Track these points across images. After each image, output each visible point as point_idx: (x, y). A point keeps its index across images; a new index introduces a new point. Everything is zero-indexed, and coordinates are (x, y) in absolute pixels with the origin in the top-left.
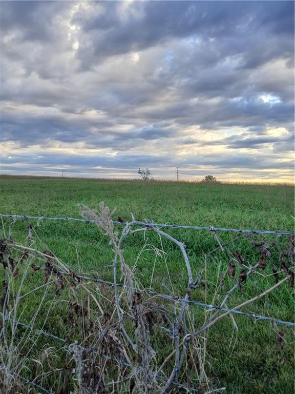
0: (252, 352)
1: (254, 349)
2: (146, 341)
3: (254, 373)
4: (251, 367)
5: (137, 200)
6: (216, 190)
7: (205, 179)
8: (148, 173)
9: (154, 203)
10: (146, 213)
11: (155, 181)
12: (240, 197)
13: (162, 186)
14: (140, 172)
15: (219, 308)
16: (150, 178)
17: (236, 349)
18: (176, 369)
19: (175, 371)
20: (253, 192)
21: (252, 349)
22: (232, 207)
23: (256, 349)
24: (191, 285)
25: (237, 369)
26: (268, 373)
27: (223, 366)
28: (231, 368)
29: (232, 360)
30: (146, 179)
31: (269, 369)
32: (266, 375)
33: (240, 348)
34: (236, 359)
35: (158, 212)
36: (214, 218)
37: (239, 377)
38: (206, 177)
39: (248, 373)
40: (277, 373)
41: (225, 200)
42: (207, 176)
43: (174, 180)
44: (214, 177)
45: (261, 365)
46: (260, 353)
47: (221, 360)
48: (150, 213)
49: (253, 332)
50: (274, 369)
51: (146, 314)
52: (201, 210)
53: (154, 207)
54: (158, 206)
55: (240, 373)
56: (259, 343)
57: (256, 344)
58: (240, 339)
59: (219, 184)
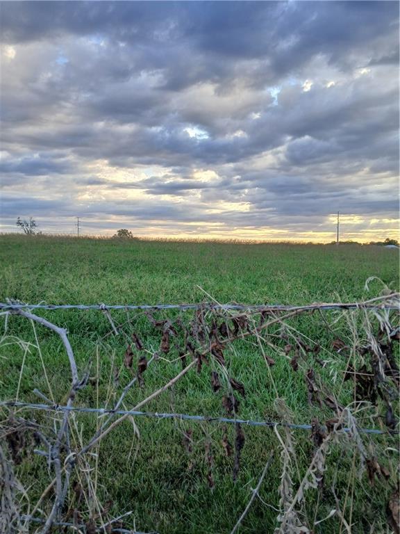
0: (171, 455)
1: (173, 452)
2: (7, 474)
3: (172, 482)
4: (169, 476)
5: (14, 265)
6: (132, 249)
7: (117, 234)
8: (33, 225)
9: (42, 269)
10: (27, 284)
11: (44, 237)
12: (162, 257)
13: (54, 243)
14: (19, 223)
15: (113, 412)
16: (36, 232)
17: (152, 455)
18: (58, 504)
19: (56, 507)
20: (177, 251)
21: (171, 452)
22: (151, 272)
23: (176, 451)
24: (75, 386)
25: (153, 483)
26: (190, 479)
27: (134, 482)
28: (144, 482)
29: (146, 472)
30: (30, 233)
31: (191, 473)
32: (187, 482)
33: (156, 454)
34: (151, 470)
35: (46, 281)
36: (127, 286)
37: (154, 492)
38: (119, 231)
39: (165, 484)
40: (201, 476)
41: (142, 262)
42: (120, 229)
43: (73, 235)
44: (129, 232)
45: (182, 470)
46: (181, 455)
47: (131, 474)
48: (34, 283)
49: (172, 431)
50: (196, 472)
51: (8, 437)
52: (110, 276)
53: (41, 275)
54: (47, 273)
55: (155, 486)
56: (180, 443)
57: (176, 445)
58: (157, 442)
59: (137, 240)
